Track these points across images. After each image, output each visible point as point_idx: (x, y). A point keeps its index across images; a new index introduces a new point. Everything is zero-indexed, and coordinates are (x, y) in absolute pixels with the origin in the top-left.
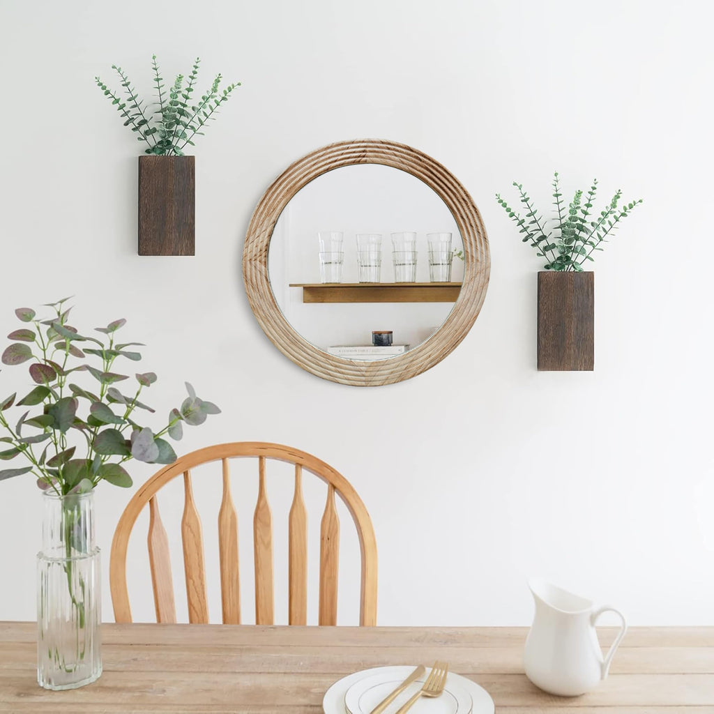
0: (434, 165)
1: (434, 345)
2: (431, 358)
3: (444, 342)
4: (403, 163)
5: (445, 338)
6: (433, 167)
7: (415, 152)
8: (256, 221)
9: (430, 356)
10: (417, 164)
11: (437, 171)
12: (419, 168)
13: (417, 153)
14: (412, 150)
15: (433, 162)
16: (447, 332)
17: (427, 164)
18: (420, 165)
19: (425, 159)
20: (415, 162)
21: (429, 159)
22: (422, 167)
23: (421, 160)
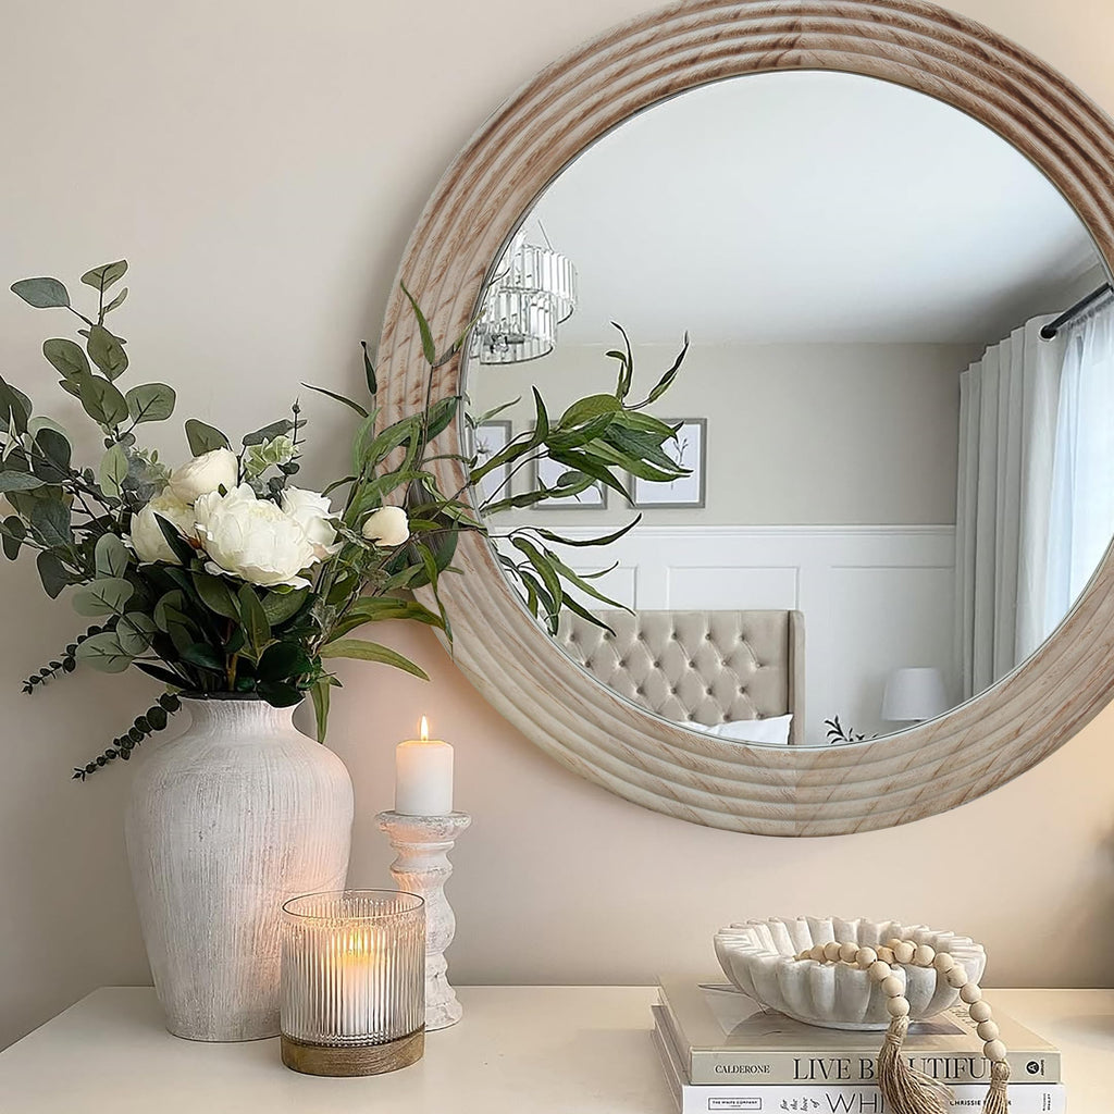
0: (1033, 75)
1: (1032, 692)
2: (1021, 740)
3: (1067, 684)
4: (926, 67)
5: (1069, 671)
6: (1028, 81)
7: (968, 30)
8: (420, 267)
9: (1018, 733)
10: (973, 70)
11: (1043, 93)
12: (982, 85)
13: (975, 34)
14: (956, 24)
15: (1029, 63)
16: (1078, 647)
17: (1010, 70)
18: (983, 75)
19: (1002, 56)
20: (966, 65)
21: (1016, 55)
22: (991, 80)
23: (986, 57)
